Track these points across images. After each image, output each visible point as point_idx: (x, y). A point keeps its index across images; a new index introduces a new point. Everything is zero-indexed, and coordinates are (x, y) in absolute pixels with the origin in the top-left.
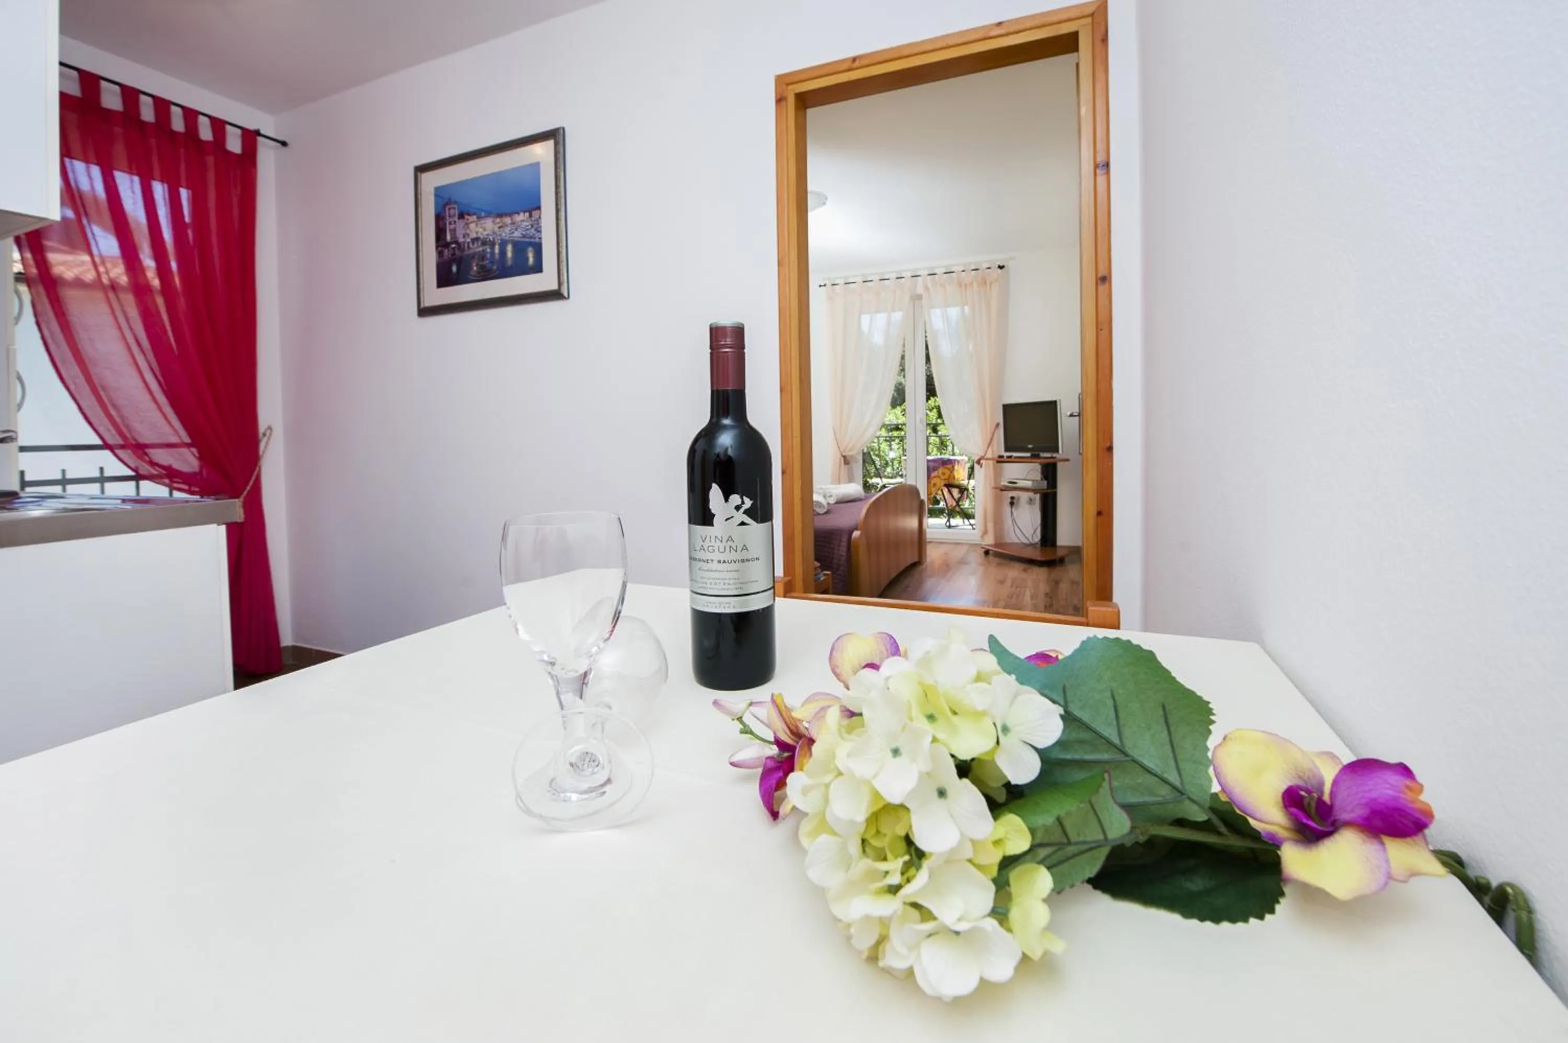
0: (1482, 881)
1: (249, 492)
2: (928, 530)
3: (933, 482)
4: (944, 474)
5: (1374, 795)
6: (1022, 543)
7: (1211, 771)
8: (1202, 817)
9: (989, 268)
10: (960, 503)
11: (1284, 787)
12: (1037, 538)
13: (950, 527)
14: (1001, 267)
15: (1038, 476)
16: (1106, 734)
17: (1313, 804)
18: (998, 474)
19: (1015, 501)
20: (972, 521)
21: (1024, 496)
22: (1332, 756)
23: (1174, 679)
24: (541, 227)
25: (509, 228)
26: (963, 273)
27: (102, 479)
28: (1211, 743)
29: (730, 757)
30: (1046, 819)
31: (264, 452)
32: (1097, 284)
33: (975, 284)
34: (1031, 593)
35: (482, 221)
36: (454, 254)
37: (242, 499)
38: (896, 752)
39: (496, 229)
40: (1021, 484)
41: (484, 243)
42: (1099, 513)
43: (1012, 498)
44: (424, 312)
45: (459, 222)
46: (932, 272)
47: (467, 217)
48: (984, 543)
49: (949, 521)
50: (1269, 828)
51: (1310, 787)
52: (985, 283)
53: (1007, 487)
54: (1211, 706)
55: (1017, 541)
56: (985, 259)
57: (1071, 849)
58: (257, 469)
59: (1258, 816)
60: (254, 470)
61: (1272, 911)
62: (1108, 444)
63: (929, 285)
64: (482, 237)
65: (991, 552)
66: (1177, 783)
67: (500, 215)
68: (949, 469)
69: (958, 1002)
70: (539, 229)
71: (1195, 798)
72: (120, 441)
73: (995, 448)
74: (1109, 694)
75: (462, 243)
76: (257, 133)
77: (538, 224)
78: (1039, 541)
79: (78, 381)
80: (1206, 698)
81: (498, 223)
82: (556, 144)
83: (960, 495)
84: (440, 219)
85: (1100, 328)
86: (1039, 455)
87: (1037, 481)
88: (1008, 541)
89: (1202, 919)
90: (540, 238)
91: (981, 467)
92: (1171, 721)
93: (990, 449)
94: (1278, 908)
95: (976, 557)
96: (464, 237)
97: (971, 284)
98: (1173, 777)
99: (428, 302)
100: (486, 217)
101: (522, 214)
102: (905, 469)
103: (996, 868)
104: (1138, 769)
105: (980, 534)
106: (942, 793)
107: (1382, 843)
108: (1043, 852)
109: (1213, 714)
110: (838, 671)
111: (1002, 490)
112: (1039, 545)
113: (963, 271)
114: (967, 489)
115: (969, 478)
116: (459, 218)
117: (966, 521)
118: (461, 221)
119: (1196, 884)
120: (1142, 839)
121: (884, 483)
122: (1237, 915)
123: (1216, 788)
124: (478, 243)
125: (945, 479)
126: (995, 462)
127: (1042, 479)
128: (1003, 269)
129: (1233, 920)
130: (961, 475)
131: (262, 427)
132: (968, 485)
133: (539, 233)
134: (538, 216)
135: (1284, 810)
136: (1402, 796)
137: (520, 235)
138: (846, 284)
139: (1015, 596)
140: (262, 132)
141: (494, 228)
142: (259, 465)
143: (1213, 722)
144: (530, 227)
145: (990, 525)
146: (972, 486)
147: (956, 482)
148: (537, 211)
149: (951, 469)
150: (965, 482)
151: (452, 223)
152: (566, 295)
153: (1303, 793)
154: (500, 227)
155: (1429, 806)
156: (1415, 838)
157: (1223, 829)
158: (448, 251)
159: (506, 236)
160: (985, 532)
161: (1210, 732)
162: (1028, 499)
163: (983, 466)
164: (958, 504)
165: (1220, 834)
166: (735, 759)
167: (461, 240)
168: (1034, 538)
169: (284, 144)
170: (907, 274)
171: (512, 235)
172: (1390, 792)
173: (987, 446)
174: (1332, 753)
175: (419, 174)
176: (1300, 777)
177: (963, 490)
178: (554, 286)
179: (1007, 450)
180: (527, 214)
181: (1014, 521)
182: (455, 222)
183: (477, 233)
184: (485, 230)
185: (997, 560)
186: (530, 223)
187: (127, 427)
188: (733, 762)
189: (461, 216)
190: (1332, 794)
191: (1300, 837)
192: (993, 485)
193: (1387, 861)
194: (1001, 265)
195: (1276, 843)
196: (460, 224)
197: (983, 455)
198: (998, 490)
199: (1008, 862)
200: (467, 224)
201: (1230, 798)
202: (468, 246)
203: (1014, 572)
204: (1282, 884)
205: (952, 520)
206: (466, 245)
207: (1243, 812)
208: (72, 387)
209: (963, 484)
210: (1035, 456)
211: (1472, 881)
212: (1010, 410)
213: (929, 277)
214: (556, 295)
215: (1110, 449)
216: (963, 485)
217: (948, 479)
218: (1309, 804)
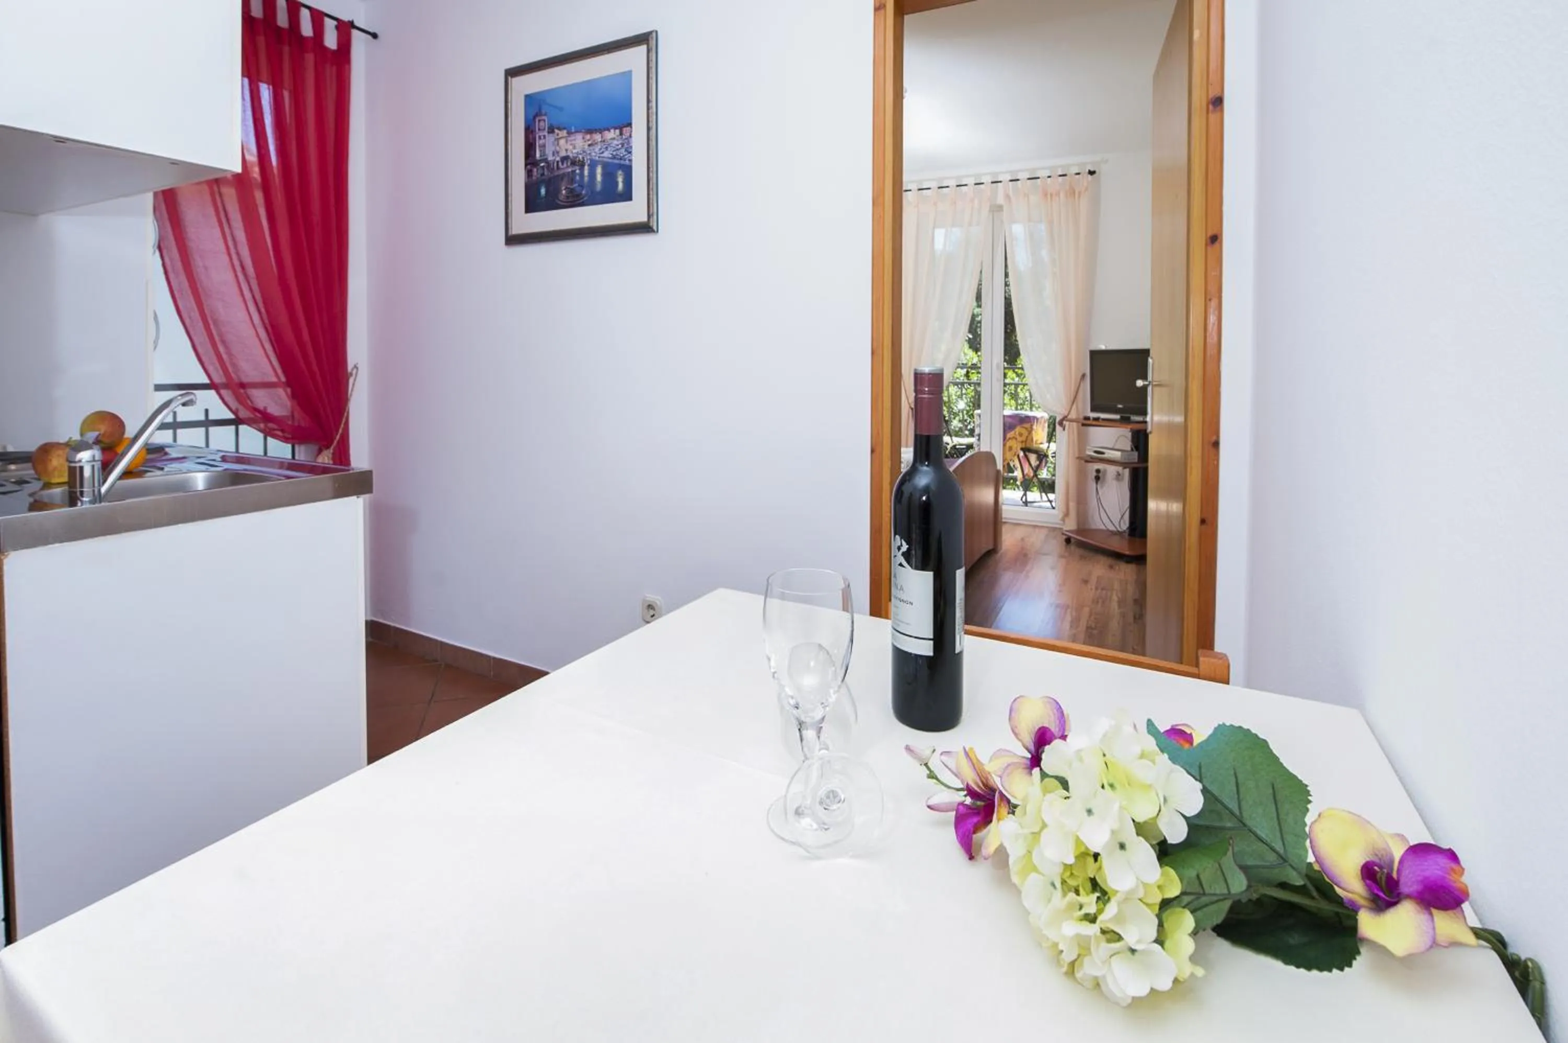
0: (1515, 957)
1: (338, 442)
2: (1004, 507)
3: (1008, 444)
4: (1021, 435)
5: (1427, 874)
6: (1108, 530)
7: (1308, 843)
8: (1299, 882)
9: (1078, 174)
10: (1037, 473)
11: (1362, 861)
12: (1125, 526)
13: (1026, 503)
14: (1092, 173)
15: (1127, 445)
16: (1230, 806)
17: (1384, 879)
18: (1082, 440)
19: (1100, 475)
20: (1052, 496)
21: (1111, 470)
22: (1402, 837)
23: (1281, 764)
24: (631, 147)
25: (599, 147)
26: (1049, 179)
27: (208, 423)
28: (1308, 819)
29: (927, 801)
30: (1191, 873)
31: (351, 395)
32: (1206, 245)
33: (1062, 195)
34: (1118, 598)
35: (572, 138)
36: (543, 174)
37: (331, 450)
38: (1089, 812)
39: (586, 147)
40: (1110, 454)
41: (574, 163)
42: (1203, 521)
43: (1098, 471)
44: (513, 240)
45: (548, 136)
46: (1014, 178)
47: (556, 131)
48: (1065, 528)
49: (1025, 495)
50: (1350, 895)
51: (1382, 863)
52: (1074, 193)
53: (1092, 457)
54: (1309, 788)
55: (1103, 528)
56: (1075, 162)
57: (1204, 899)
58: (346, 414)
59: (1343, 885)
60: (343, 414)
61: (1350, 965)
62: (1214, 438)
63: (1011, 194)
64: (571, 155)
65: (1072, 540)
66: (1282, 851)
67: (590, 131)
68: (1026, 428)
69: (1136, 1002)
70: (630, 150)
71: (1295, 866)
72: (224, 380)
73: (1080, 405)
74: (1232, 772)
75: (551, 162)
76: (351, 25)
77: (629, 143)
78: (1127, 529)
79: (192, 314)
80: (1305, 782)
81: (589, 140)
82: (649, 51)
83: (1038, 463)
84: (529, 131)
85: (1208, 297)
86: (1129, 418)
87: (1127, 451)
88: (1093, 527)
89: (1298, 966)
90: (630, 160)
91: (1064, 429)
92: (1278, 798)
93: (1074, 406)
94: (1354, 963)
95: (1056, 545)
96: (553, 155)
97: (1058, 194)
98: (1278, 846)
99: (515, 230)
100: (576, 132)
101: (612, 131)
102: (979, 426)
103: (1157, 907)
104: (1253, 837)
105: (1061, 516)
106: (1122, 846)
107: (1431, 914)
108: (1186, 899)
109: (1310, 795)
110: (1017, 731)
111: (1087, 461)
112: (1126, 535)
113: (1049, 177)
114: (1046, 456)
115: (1049, 441)
116: (549, 132)
117: (1044, 494)
118: (551, 135)
119: (1295, 939)
120: (1255, 896)
121: (954, 444)
122: (1324, 965)
123: (1311, 859)
124: (567, 163)
125: (1022, 442)
126: (1080, 424)
127: (1132, 450)
128: (1095, 175)
129: (1321, 969)
130: (1040, 435)
131: (350, 367)
132: (1047, 450)
133: (629, 155)
134: (628, 134)
135: (1362, 881)
136: (1447, 876)
137: (610, 156)
138: (920, 189)
139: (1100, 601)
140: (357, 24)
141: (584, 145)
142: (347, 410)
143: (1310, 802)
144: (620, 146)
145: (1072, 505)
146: (1052, 452)
147: (1035, 446)
148: (628, 128)
149: (1029, 429)
150: (1044, 446)
151: (542, 137)
152: (655, 229)
153: (1376, 868)
154: (589, 145)
155: (1466, 887)
156: (1455, 911)
157: (1315, 894)
158: (537, 170)
159: (596, 156)
160: (1067, 514)
161: (1308, 810)
162: (1116, 474)
163: (1067, 428)
164: (1036, 475)
165: (1313, 898)
166: (931, 803)
167: (550, 158)
168: (1122, 527)
169: (375, 36)
170: (987, 179)
171: (602, 155)
172: (1439, 873)
173: (1071, 403)
174: (1403, 835)
175: (510, 78)
176: (1376, 855)
177: (1042, 457)
178: (644, 219)
179: (1094, 409)
180: (618, 131)
181: (1099, 500)
182: (544, 136)
183: (566, 150)
184: (574, 148)
185: (1079, 551)
186: (620, 142)
187: (234, 365)
188: (931, 806)
189: (551, 130)
190: (1399, 871)
191: (1374, 906)
192: (1077, 455)
193: (1434, 929)
194: (1092, 170)
195: (1354, 908)
196: (550, 139)
197: (1066, 414)
198: (1083, 462)
199: (1166, 904)
200: (558, 140)
201: (1322, 869)
202: (558, 165)
203: (1099, 569)
204: (1359, 945)
205: (1028, 493)
206: (555, 164)
207: (1330, 880)
208: (187, 321)
209: (1041, 448)
210: (1125, 420)
211: (1508, 957)
212: (1096, 356)
213: (1011, 183)
214: (645, 228)
215: (1216, 444)
216: (1043, 451)
217: (1026, 441)
218: (1381, 878)
